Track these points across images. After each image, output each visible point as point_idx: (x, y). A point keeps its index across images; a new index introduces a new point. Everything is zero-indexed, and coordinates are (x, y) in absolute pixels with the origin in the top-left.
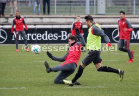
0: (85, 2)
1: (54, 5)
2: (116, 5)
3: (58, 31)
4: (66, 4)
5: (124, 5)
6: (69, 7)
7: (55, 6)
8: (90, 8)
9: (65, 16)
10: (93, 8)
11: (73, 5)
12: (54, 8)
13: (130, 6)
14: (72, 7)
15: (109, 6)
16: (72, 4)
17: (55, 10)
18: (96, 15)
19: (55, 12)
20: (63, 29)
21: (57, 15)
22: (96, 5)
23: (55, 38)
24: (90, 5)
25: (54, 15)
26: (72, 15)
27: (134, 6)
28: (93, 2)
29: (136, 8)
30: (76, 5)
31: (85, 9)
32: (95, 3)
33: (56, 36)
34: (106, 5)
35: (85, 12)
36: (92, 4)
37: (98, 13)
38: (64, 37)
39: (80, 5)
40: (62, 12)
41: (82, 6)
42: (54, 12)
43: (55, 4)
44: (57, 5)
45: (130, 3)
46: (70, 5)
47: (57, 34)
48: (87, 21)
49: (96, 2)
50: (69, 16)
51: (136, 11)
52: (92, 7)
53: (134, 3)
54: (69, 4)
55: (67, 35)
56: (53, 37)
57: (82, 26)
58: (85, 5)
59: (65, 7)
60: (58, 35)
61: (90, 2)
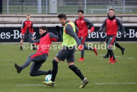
0: (37, 1)
1: (6, 4)
2: (68, 4)
3: (11, 30)
4: (18, 3)
5: (75, 4)
6: (21, 6)
7: (8, 6)
8: (42, 8)
9: (18, 15)
10: (45, 8)
11: (26, 5)
12: (6, 8)
13: (81, 6)
14: (24, 6)
15: (61, 5)
16: (24, 3)
17: (8, 9)
18: (48, 14)
19: (8, 11)
20: (15, 28)
21: (9, 14)
22: (48, 4)
23: (8, 37)
24: (42, 4)
25: (7, 14)
26: (24, 14)
27: (85, 5)
28: (45, 1)
29: (87, 7)
30: (28, 4)
31: (37, 8)
32: (47, 3)
33: (8, 35)
34: (58, 4)
35: (37, 11)
36: (44, 3)
37: (50, 12)
38: (17, 36)
39: (32, 4)
40: (14, 11)
41: (34, 6)
42: (6, 11)
43: (8, 3)
44: (9, 4)
45: (81, 3)
46: (22, 5)
47: (9, 33)
48: (61, 19)
49: (48, 1)
50: (21, 15)
51: (87, 10)
52: (44, 6)
53: (85, 2)
54: (21, 3)
55: (19, 34)
56: (6, 36)
57: (32, 24)
58: (37, 4)
59: (18, 6)
60: (11, 34)
61: (42, 1)
